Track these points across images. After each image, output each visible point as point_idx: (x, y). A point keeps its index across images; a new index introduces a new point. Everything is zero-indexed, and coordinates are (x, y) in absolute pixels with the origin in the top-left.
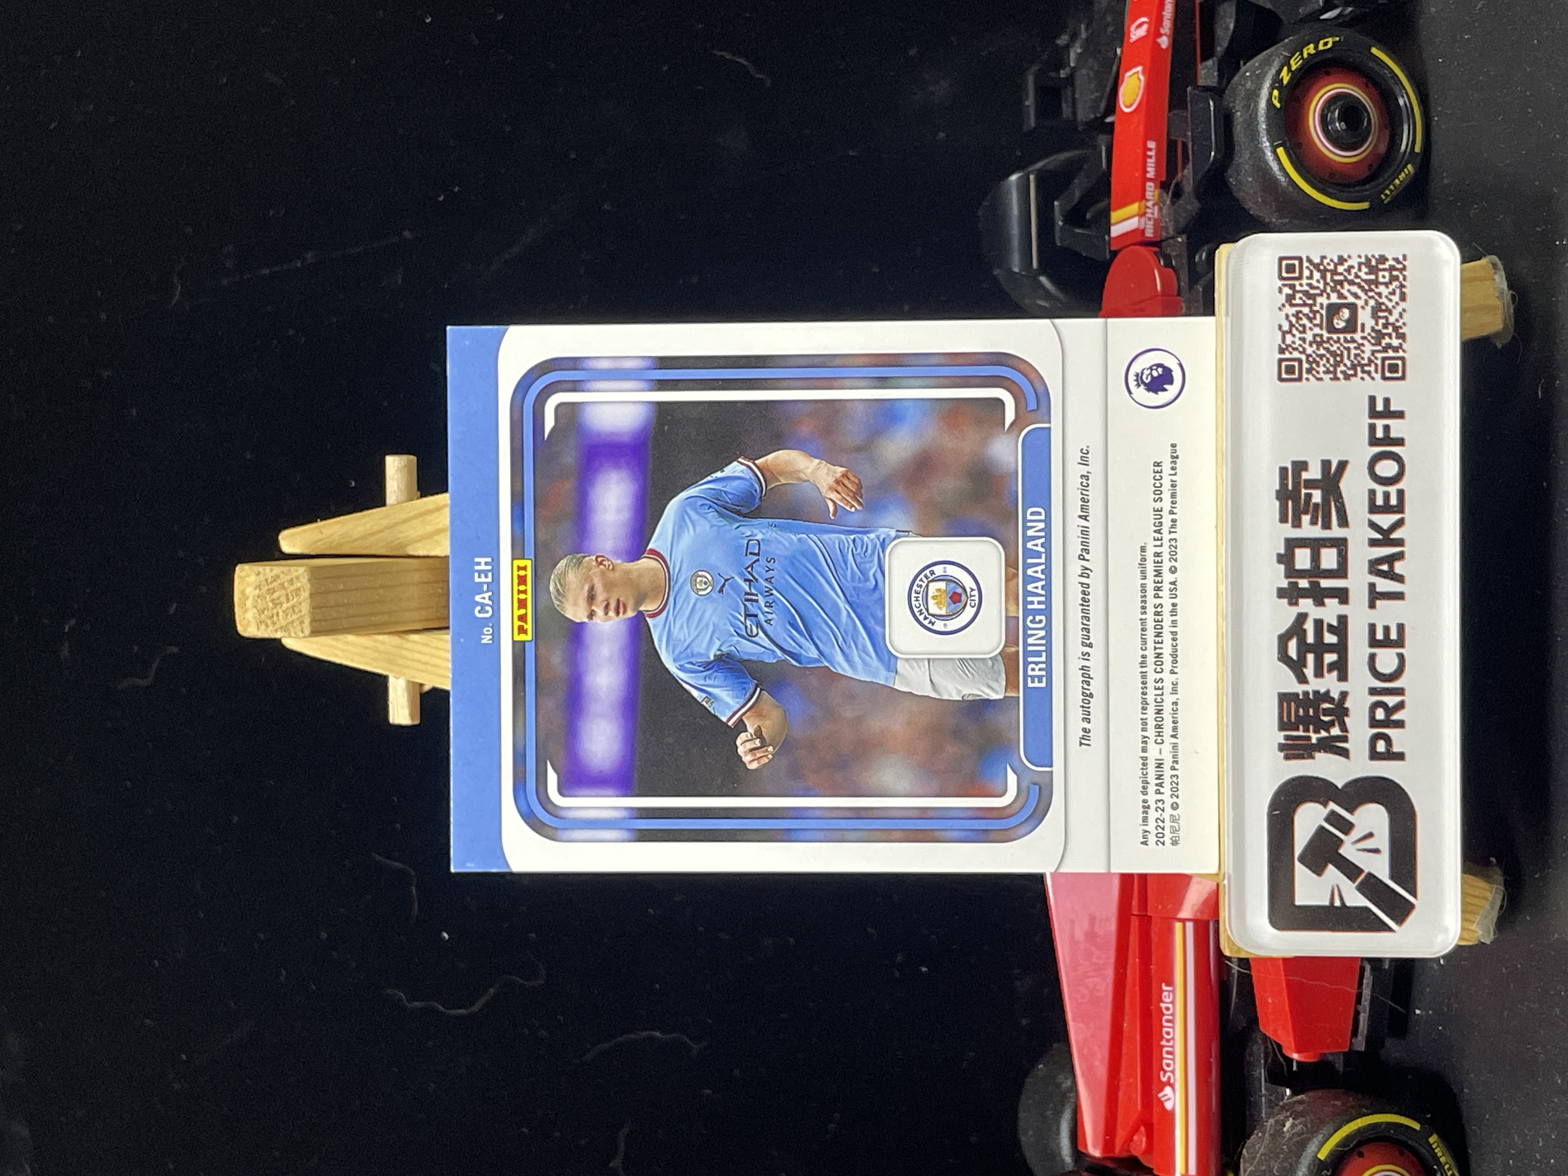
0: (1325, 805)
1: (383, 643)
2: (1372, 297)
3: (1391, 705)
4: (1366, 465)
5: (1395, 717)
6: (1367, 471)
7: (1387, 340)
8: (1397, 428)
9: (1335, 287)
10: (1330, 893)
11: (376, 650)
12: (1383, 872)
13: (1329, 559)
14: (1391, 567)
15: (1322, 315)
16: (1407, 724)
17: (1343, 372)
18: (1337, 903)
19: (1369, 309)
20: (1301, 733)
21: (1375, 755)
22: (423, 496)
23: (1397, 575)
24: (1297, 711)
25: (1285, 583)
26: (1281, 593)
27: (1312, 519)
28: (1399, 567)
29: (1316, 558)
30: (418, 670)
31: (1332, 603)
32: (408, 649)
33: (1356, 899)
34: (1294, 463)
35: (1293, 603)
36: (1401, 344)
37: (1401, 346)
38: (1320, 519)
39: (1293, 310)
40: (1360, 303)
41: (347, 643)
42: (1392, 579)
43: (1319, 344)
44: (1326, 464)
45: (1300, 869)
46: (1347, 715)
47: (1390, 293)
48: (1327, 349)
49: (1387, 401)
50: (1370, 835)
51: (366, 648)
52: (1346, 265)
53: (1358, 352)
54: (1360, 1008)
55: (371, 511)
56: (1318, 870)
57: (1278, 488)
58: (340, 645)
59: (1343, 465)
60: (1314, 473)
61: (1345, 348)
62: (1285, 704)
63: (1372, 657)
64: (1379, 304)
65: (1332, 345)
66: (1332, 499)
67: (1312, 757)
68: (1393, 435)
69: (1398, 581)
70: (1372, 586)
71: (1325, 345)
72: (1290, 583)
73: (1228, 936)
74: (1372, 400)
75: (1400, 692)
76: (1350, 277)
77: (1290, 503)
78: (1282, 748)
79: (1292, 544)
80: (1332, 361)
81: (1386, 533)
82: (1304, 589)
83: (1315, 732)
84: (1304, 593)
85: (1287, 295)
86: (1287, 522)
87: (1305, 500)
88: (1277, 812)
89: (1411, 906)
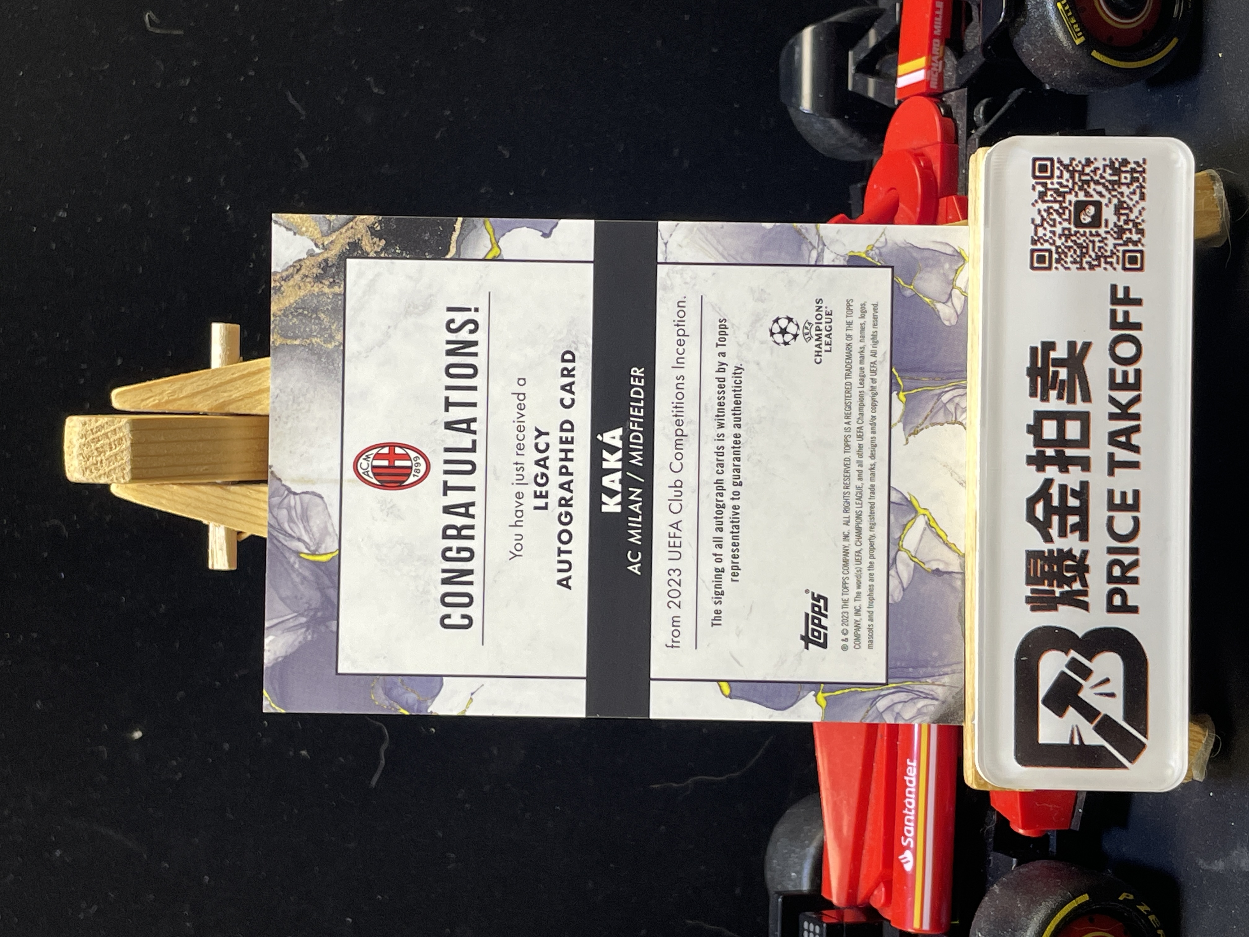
0: (1067, 653)
1: (204, 493)
2: (1115, 196)
3: (1126, 563)
4: (1108, 346)
5: (1130, 574)
6: (1108, 352)
7: (1127, 235)
8: (1136, 314)
9: (1083, 185)
10: (1070, 732)
11: (197, 499)
12: (1117, 713)
13: (1073, 430)
14: (1129, 439)
15: (1070, 211)
16: (1140, 581)
17: (1088, 263)
18: (1077, 742)
19: (1112, 207)
20: (1046, 588)
21: (1111, 608)
22: (244, 360)
23: (1134, 446)
24: (1043, 567)
25: (1033, 452)
26: (1030, 460)
27: (1058, 394)
28: (1135, 439)
29: (1061, 430)
30: (238, 519)
31: (1075, 470)
32: (230, 500)
33: (1093, 739)
34: (1043, 344)
35: (1041, 469)
36: (1140, 239)
37: (1140, 241)
38: (1066, 394)
39: (1046, 206)
40: (1104, 201)
41: (171, 492)
42: (1129, 450)
43: (1068, 237)
44: (1072, 345)
45: (1043, 710)
46: (1088, 572)
47: (1131, 193)
48: (1074, 242)
49: (1127, 290)
50: (1107, 680)
51: (191, 498)
52: (1092, 167)
53: (1102, 245)
55: (195, 373)
56: (1060, 712)
57: (1028, 365)
59: (1087, 346)
60: (1061, 352)
61: (1090, 241)
62: (1032, 561)
63: (1111, 520)
64: (1121, 203)
65: (1078, 238)
66: (1077, 376)
67: (1056, 609)
68: (1132, 320)
69: (1135, 452)
70: (1111, 455)
71: (1074, 238)
72: (1038, 452)
73: (976, 772)
74: (1114, 288)
75: (1135, 551)
76: (1097, 178)
77: (1039, 379)
78: (1029, 600)
79: (1040, 416)
80: (1078, 252)
81: (1124, 408)
82: (1050, 457)
83: (1059, 586)
84: (1051, 461)
85: (1040, 192)
86: (1036, 396)
87: (1052, 377)
88: (1024, 659)
89: (1143, 746)
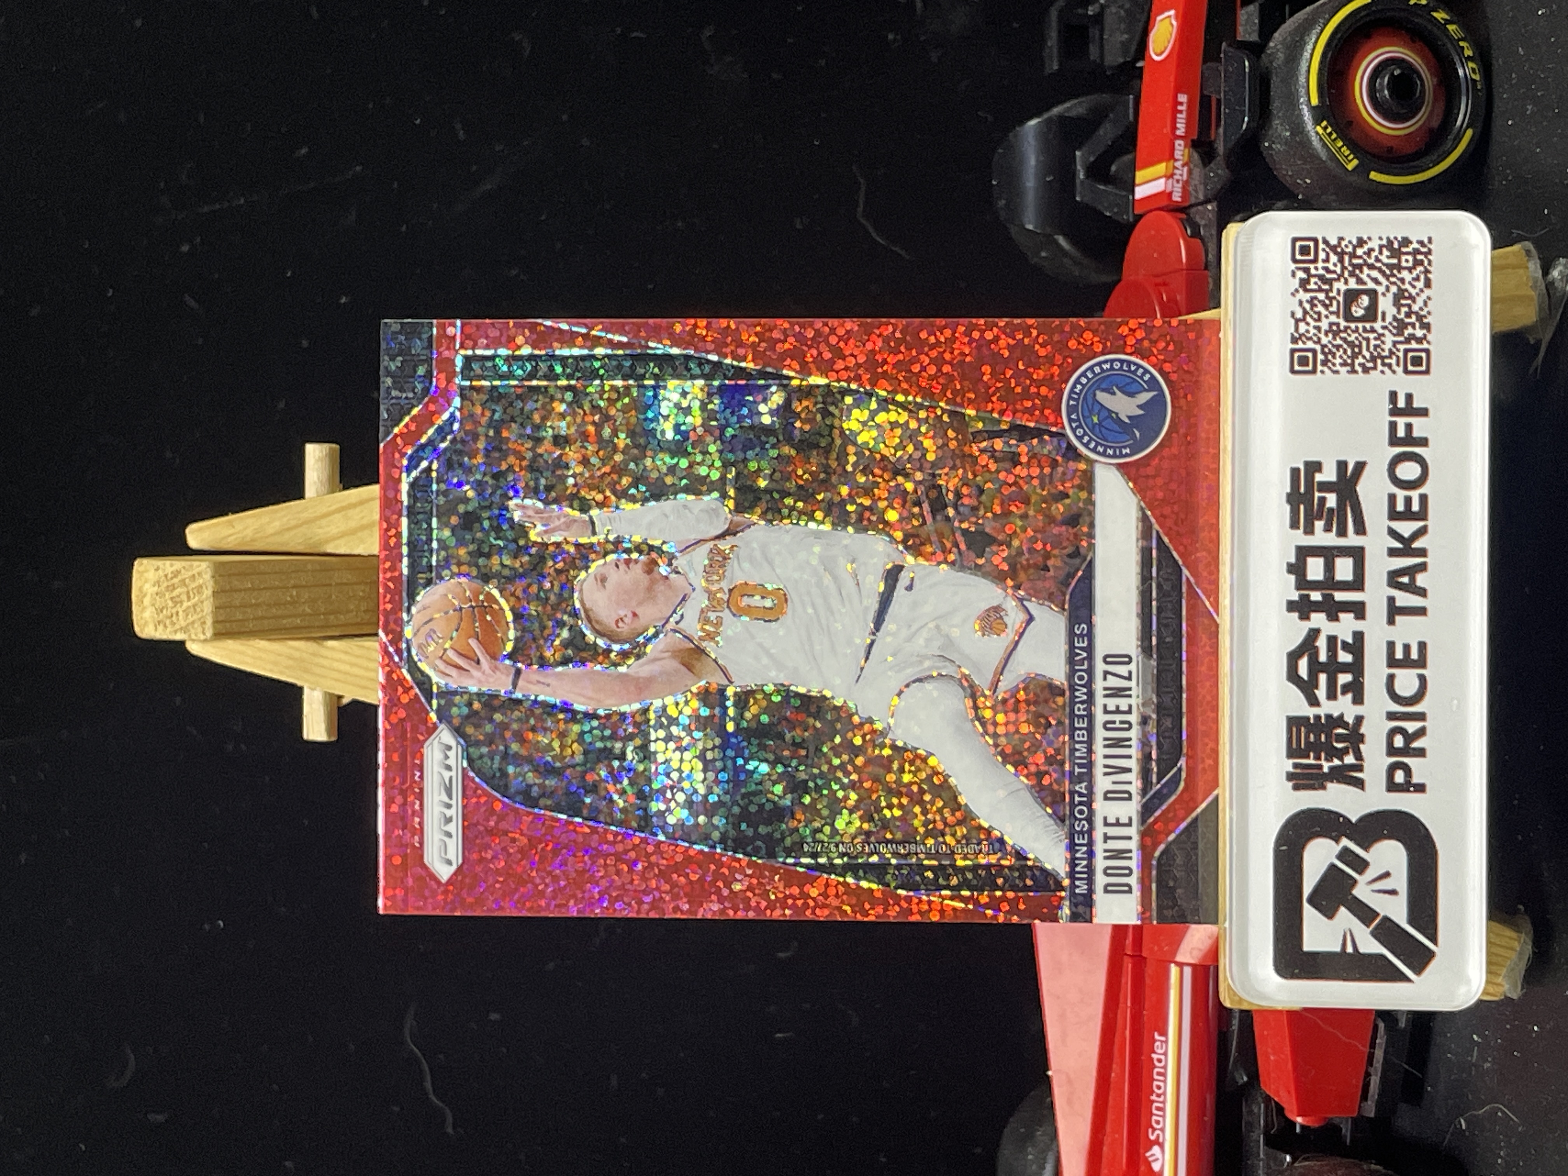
0: (1337, 841)
1: (297, 649)
2: (1394, 283)
3: (1410, 731)
4: (1386, 467)
5: (1415, 745)
6: (1386, 474)
7: (1409, 331)
8: (1419, 426)
9: (1354, 271)
10: (1341, 938)
11: (290, 658)
12: (1400, 914)
13: (1344, 569)
14: (1413, 580)
15: (1338, 302)
16: (1428, 753)
17: (1362, 365)
18: (1350, 949)
19: (1390, 296)
20: (1311, 761)
21: (1392, 787)
22: (345, 488)
23: (1420, 588)
24: (1307, 737)
25: (1295, 596)
26: (1292, 606)
27: (1325, 525)
28: (1421, 580)
29: (1330, 568)
30: (337, 680)
31: (1346, 618)
32: (326, 658)
33: (1370, 946)
34: (1307, 464)
35: (1305, 617)
36: (1425, 335)
37: (1425, 337)
38: (1335, 526)
39: (1308, 296)
40: (1381, 289)
41: (259, 649)
42: (1413, 593)
43: (1336, 334)
44: (1342, 465)
45: (1309, 913)
46: (1362, 742)
47: (1414, 279)
48: (1344, 340)
49: (1409, 397)
50: (1387, 875)
51: (280, 655)
52: (1366, 248)
53: (1378, 342)
54: (1372, 1070)
55: (287, 504)
56: (1329, 913)
57: (1288, 490)
58: (250, 652)
59: (1360, 466)
60: (1329, 474)
61: (1364, 338)
62: (1294, 729)
63: (1391, 678)
64: (1401, 291)
65: (1349, 335)
66: (1348, 504)
67: (1324, 788)
68: (1416, 434)
69: (1420, 595)
70: (1391, 600)
71: (1343, 335)
72: (1301, 596)
73: (1229, 985)
74: (1393, 396)
75: (1421, 717)
76: (1371, 261)
77: (1302, 507)
78: (1290, 777)
79: (1304, 553)
80: (1349, 352)
81: (1406, 542)
82: (1316, 602)
83: (1327, 760)
84: (1317, 607)
85: (1301, 280)
86: (1298, 528)
87: (1318, 505)
88: (1284, 848)
89: (1431, 955)
